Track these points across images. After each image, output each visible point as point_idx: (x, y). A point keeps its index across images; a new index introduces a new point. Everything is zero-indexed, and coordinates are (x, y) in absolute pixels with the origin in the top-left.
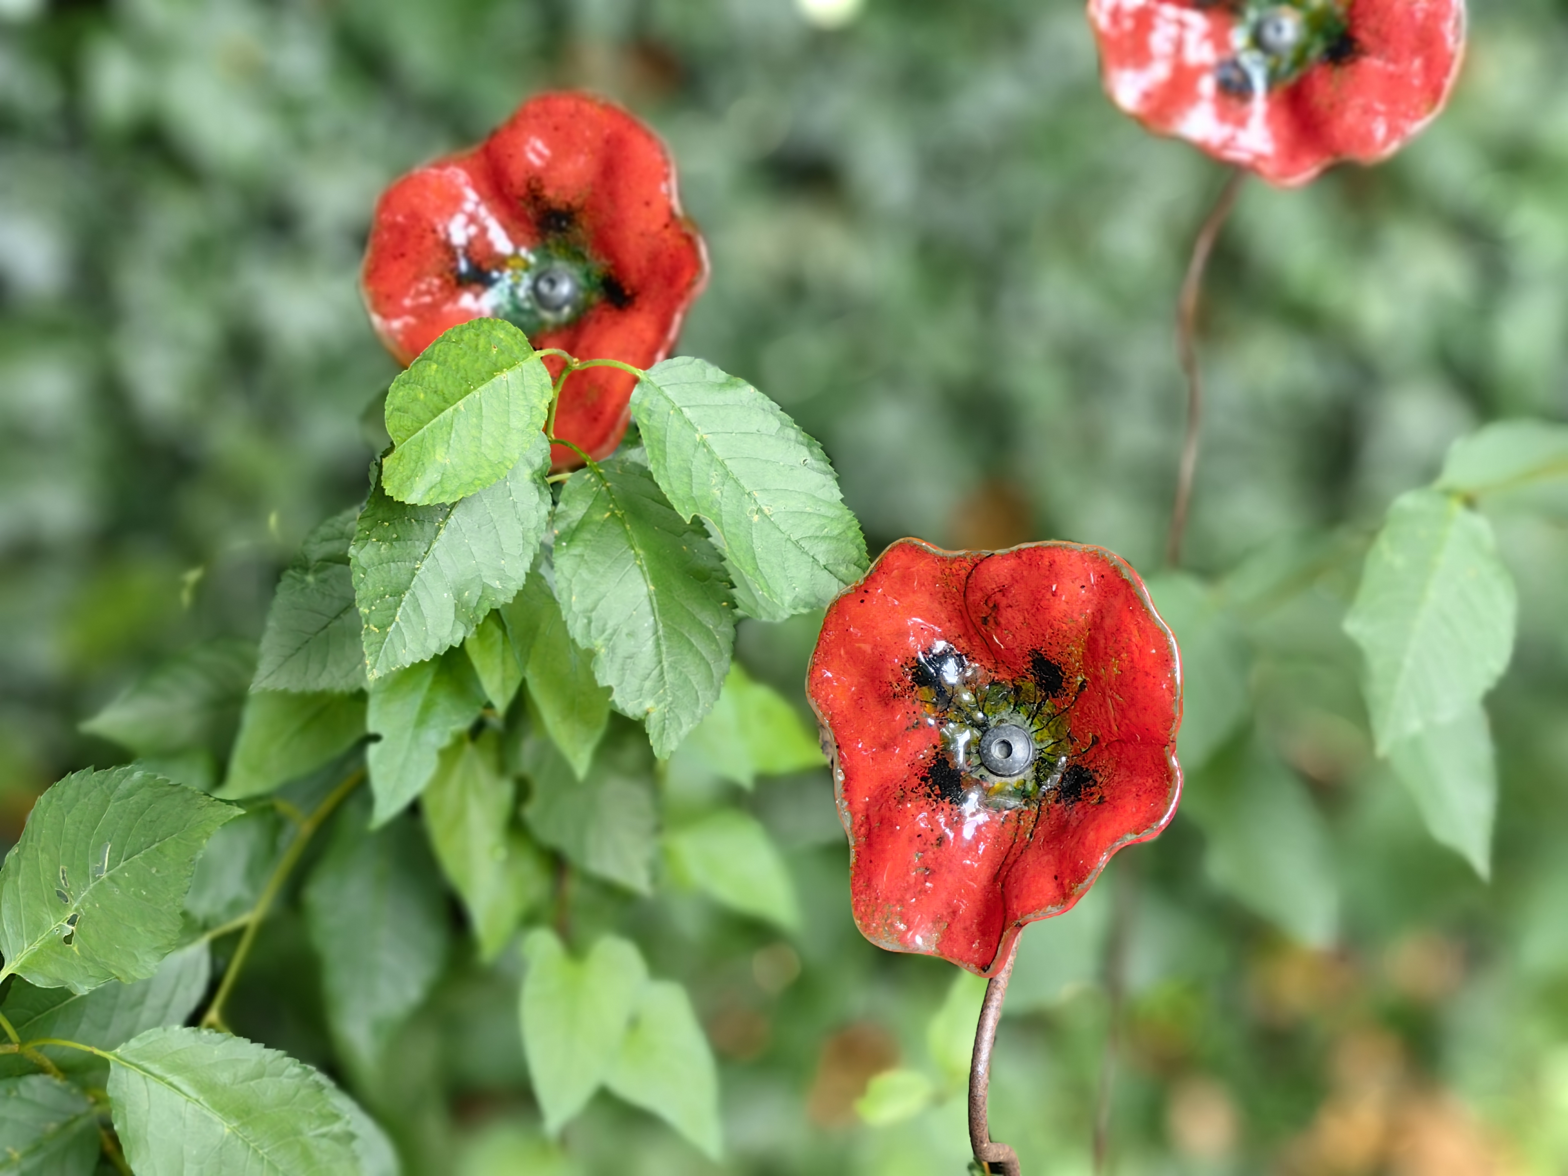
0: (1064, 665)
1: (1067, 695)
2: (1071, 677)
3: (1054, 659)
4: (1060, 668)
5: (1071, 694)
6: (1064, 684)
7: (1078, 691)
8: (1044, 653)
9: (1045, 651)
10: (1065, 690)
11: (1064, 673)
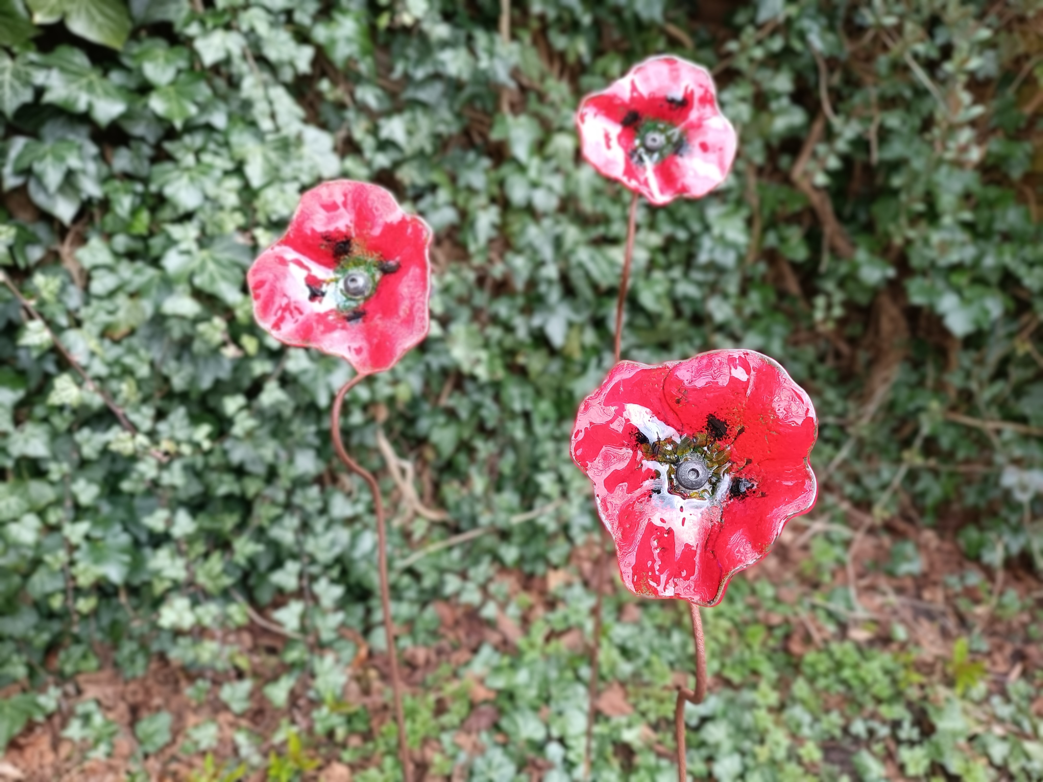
0: (729, 421)
2: (733, 427)
3: (723, 418)
5: (731, 437)
6: (728, 432)
7: (737, 434)
8: (716, 415)
10: (728, 435)
11: (728, 426)
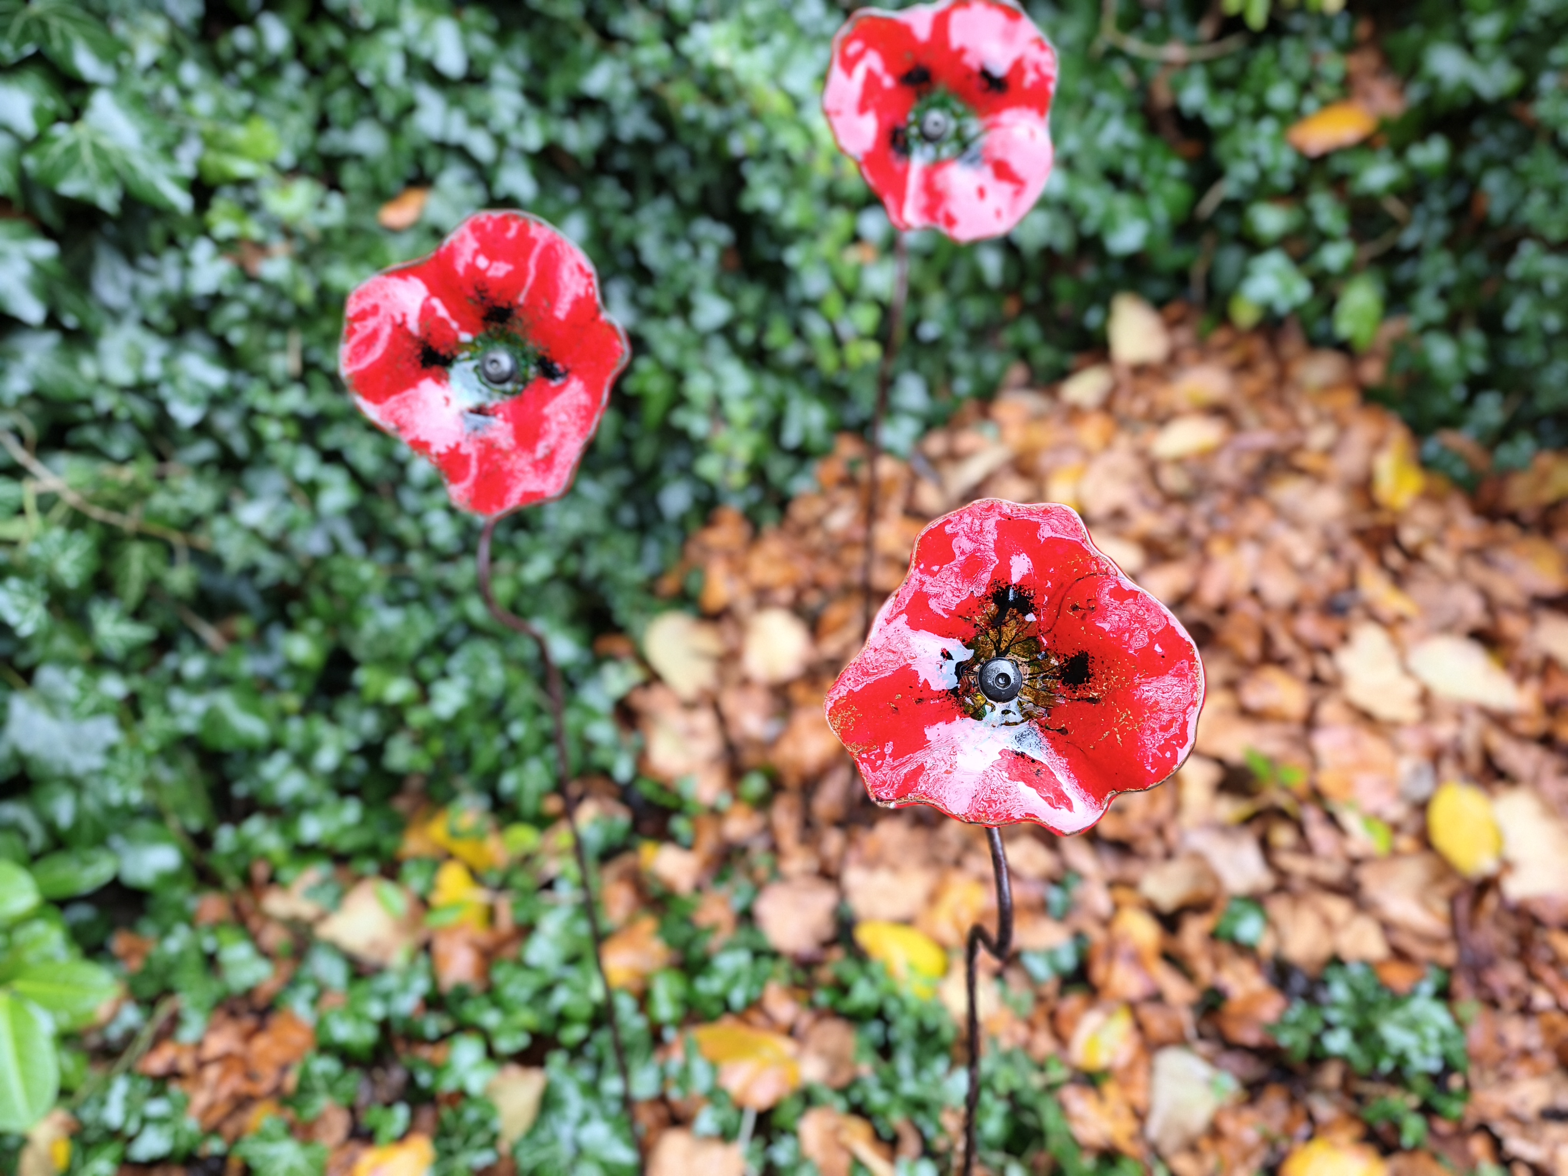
0: (1095, 679)
1: (1075, 692)
2: (1090, 688)
3: (1092, 670)
4: (1089, 676)
5: (1077, 694)
6: (1080, 686)
7: (1086, 699)
8: (1090, 661)
9: (1094, 662)
10: (1076, 689)
11: (1088, 682)
